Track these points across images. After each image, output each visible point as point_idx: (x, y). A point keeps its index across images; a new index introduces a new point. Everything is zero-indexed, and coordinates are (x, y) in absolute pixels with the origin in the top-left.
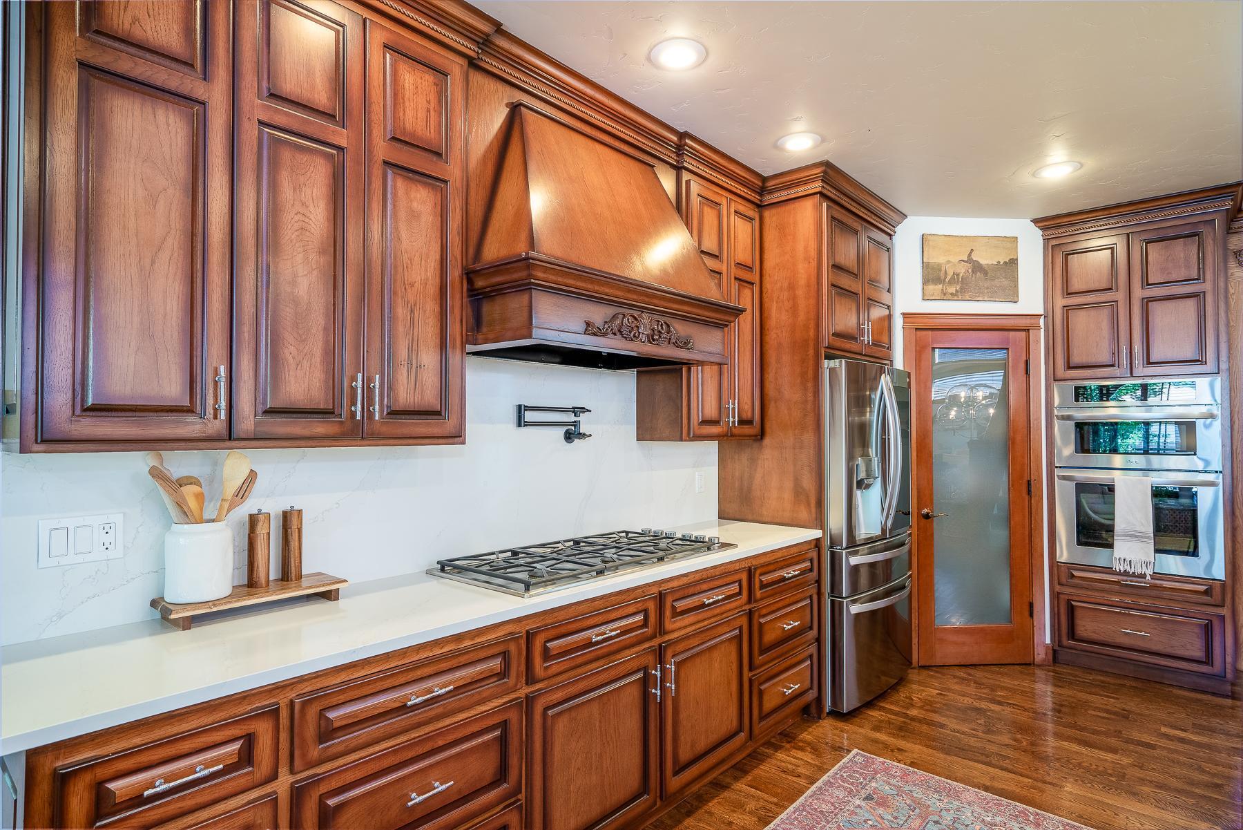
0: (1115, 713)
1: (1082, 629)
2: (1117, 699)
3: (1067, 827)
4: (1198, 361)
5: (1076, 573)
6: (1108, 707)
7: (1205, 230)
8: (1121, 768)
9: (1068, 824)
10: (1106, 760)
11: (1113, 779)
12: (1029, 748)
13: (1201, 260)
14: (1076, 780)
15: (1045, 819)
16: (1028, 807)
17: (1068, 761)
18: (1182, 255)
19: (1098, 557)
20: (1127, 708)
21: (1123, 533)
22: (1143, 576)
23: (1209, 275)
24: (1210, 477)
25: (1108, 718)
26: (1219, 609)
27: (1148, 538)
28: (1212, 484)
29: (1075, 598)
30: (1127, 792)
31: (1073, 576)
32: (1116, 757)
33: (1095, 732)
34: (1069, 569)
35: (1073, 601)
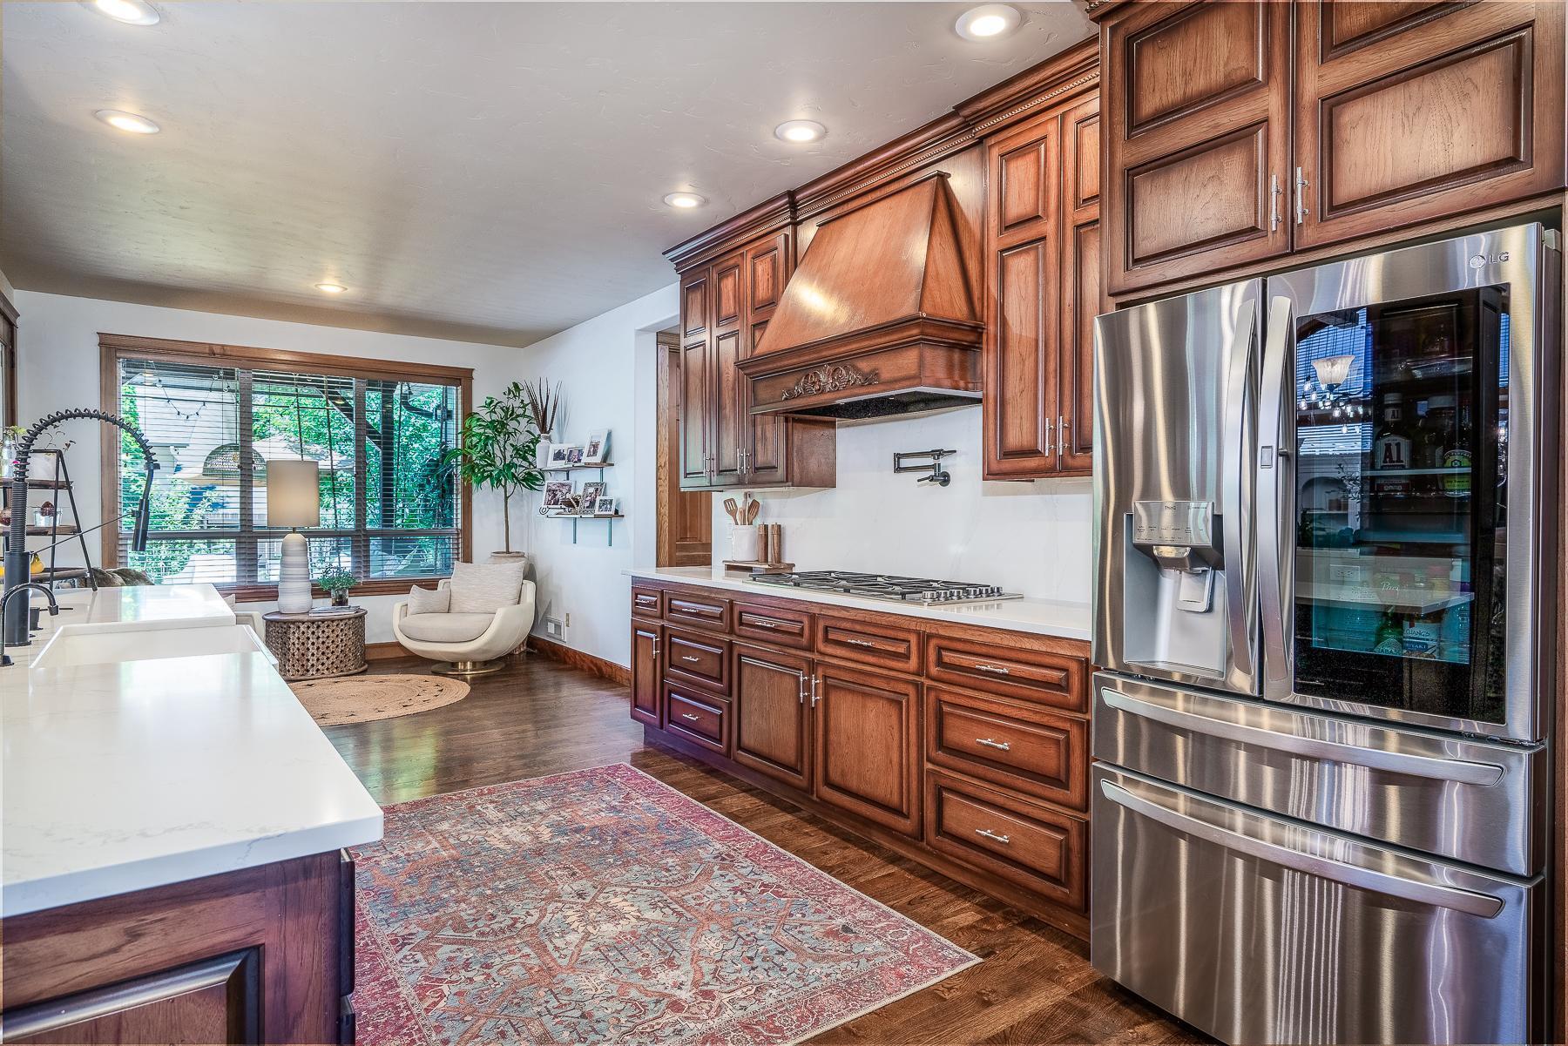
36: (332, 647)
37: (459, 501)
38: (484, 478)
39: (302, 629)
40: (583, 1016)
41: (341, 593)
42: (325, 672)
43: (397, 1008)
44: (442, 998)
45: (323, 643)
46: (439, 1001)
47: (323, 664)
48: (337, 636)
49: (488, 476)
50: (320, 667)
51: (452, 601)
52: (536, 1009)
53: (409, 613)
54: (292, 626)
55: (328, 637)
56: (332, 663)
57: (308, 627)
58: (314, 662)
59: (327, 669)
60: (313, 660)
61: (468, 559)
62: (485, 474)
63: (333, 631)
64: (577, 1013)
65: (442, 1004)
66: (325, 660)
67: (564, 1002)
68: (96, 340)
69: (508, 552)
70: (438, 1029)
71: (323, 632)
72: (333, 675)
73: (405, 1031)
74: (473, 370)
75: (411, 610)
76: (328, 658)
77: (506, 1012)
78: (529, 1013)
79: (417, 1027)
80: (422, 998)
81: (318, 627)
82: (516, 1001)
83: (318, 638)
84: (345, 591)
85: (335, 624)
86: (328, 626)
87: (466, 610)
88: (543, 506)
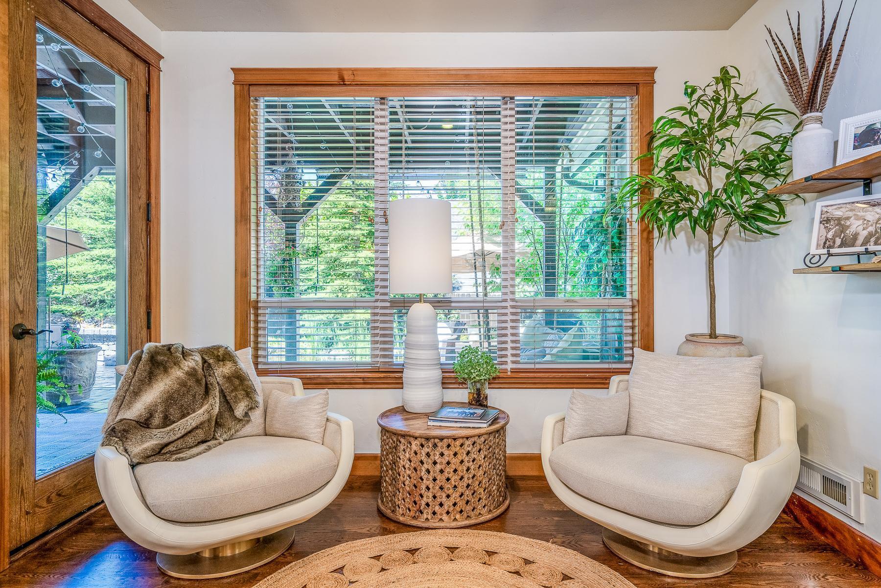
36: (454, 478)
37: (636, 260)
38: (676, 219)
39: (414, 447)
41: (478, 386)
42: (445, 517)
45: (442, 471)
47: (441, 505)
48: (462, 462)
49: (684, 216)
50: (437, 508)
51: (633, 414)
53: (567, 435)
54: (402, 440)
55: (448, 463)
56: (455, 504)
57: (422, 446)
58: (430, 500)
59: (448, 513)
60: (428, 497)
61: (648, 345)
62: (680, 213)
63: (455, 454)
66: (444, 499)
68: (231, 77)
69: (713, 335)
71: (442, 454)
72: (454, 524)
74: (654, 69)
75: (570, 431)
76: (448, 496)
81: (435, 446)
83: (435, 463)
84: (482, 384)
85: (458, 443)
86: (449, 446)
87: (655, 433)
88: (813, 251)
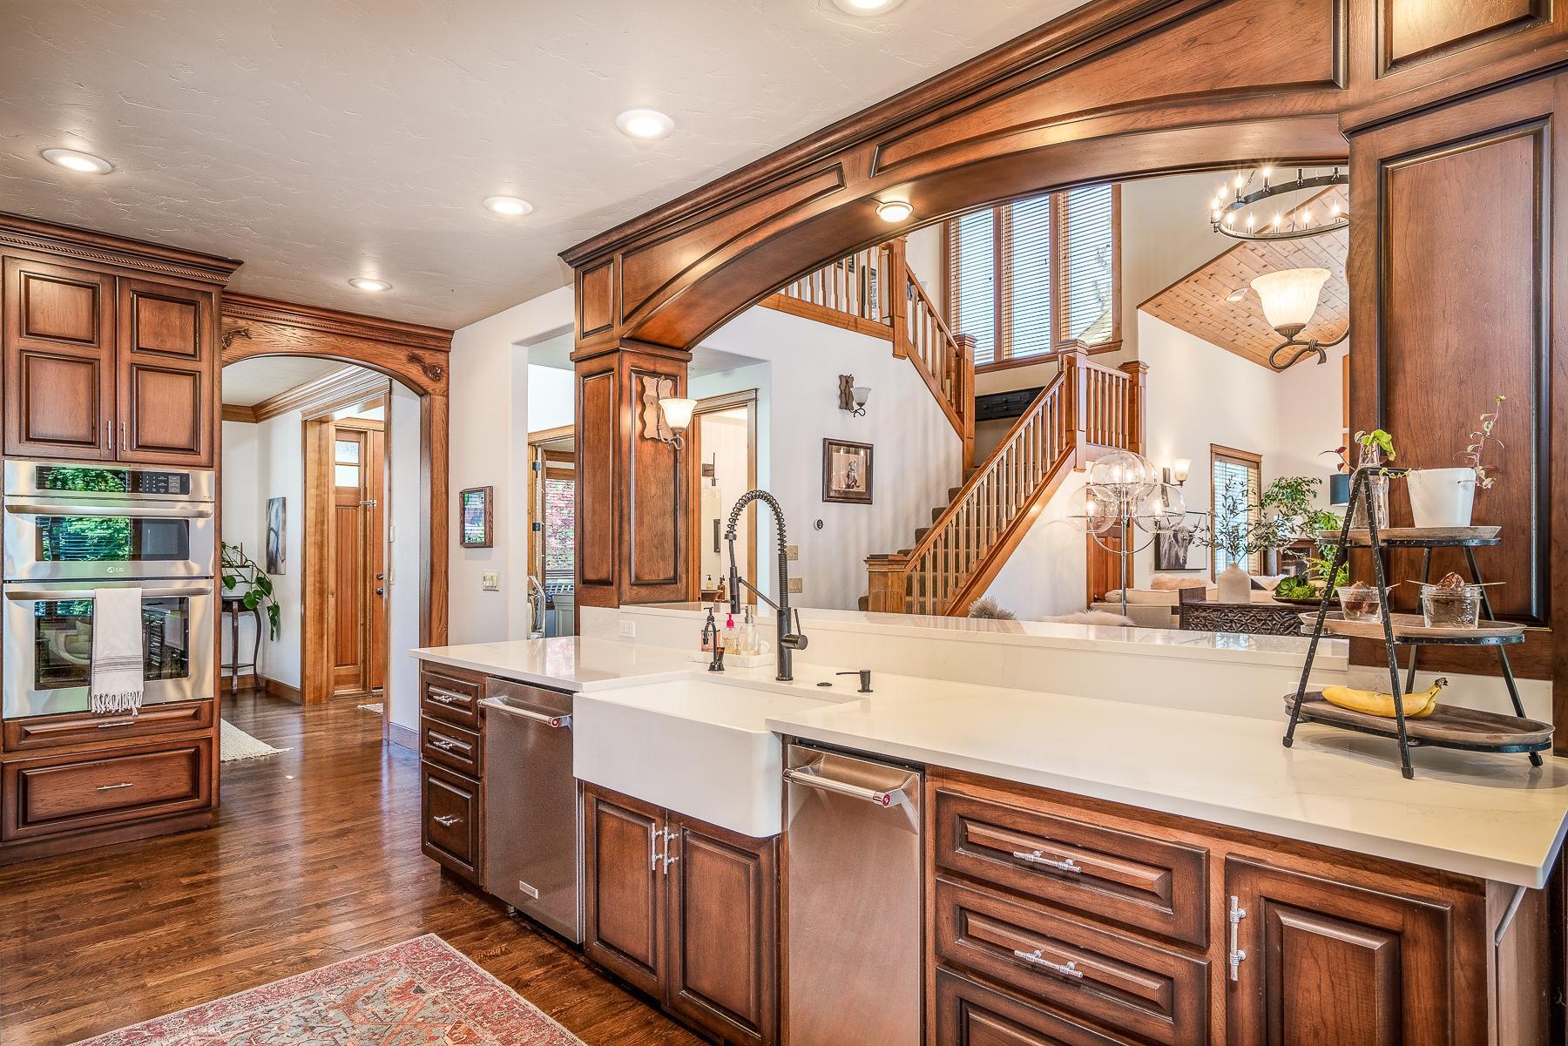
0: (121, 889)
1: (40, 805)
2: (111, 874)
3: (190, 1016)
4: (192, 450)
5: (28, 729)
6: (108, 887)
7: (203, 302)
8: (182, 935)
9: (189, 1013)
10: (161, 936)
11: (185, 948)
12: (62, 972)
13: (197, 331)
14: (151, 971)
15: (161, 1024)
16: (131, 1027)
17: (122, 959)
18: (178, 323)
19: (70, 699)
20: (130, 878)
21: (107, 661)
22: (128, 712)
23: (205, 353)
24: (202, 584)
25: (120, 898)
26: (205, 731)
27: (137, 663)
28: (200, 592)
29: (28, 766)
30: (209, 951)
31: (28, 734)
32: (167, 928)
33: (121, 917)
34: (21, 725)
35: (24, 769)
40: (312, 1028)
43: (489, 1022)
44: (450, 1033)
46: (452, 1029)
52: (357, 1032)
64: (318, 1030)
65: (448, 1028)
67: (330, 1038)
70: (444, 1010)
73: (473, 1007)
77: (385, 1028)
78: (365, 1028)
79: (464, 1010)
80: (469, 1032)
82: (376, 1037)
